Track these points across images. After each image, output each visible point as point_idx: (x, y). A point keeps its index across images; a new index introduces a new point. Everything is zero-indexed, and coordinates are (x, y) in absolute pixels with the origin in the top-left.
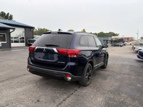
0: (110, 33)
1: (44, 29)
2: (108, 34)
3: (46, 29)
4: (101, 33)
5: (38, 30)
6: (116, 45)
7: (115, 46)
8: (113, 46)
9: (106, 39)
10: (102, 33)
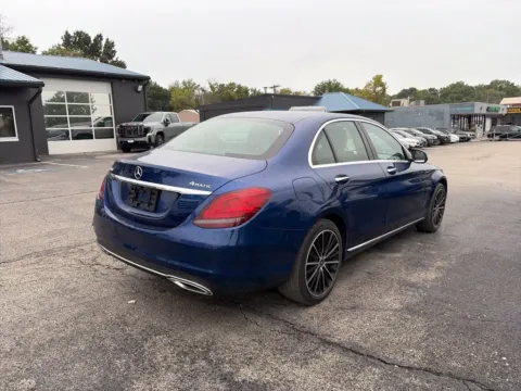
0: (495, 84)
1: (232, 85)
2: (487, 92)
3: (237, 83)
4: (453, 86)
5: (209, 90)
6: (510, 136)
7: (503, 137)
8: (497, 138)
9: (464, 109)
10: (459, 85)
